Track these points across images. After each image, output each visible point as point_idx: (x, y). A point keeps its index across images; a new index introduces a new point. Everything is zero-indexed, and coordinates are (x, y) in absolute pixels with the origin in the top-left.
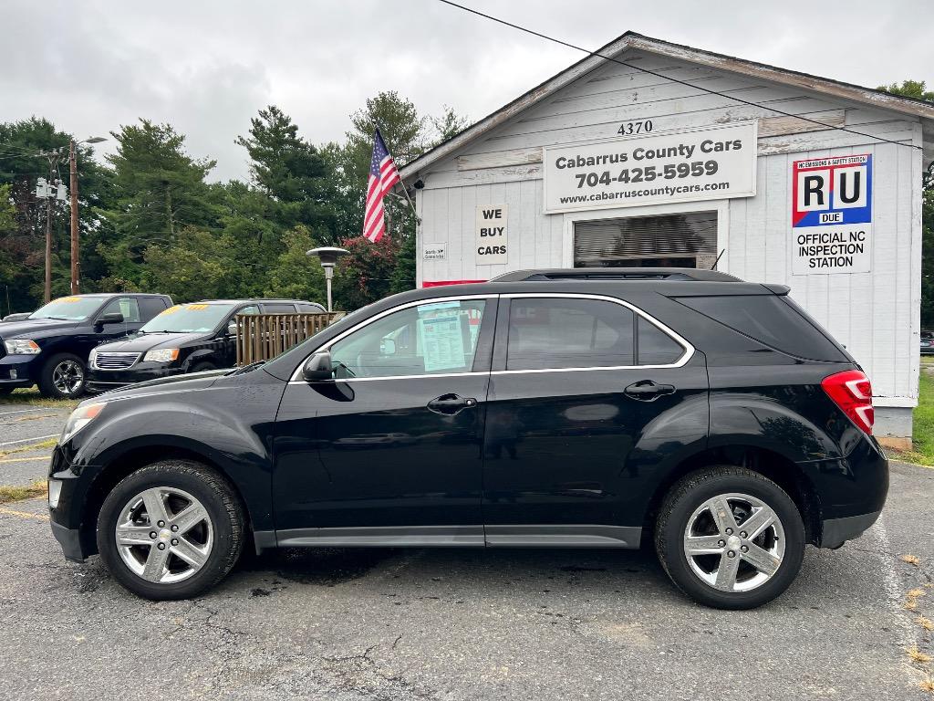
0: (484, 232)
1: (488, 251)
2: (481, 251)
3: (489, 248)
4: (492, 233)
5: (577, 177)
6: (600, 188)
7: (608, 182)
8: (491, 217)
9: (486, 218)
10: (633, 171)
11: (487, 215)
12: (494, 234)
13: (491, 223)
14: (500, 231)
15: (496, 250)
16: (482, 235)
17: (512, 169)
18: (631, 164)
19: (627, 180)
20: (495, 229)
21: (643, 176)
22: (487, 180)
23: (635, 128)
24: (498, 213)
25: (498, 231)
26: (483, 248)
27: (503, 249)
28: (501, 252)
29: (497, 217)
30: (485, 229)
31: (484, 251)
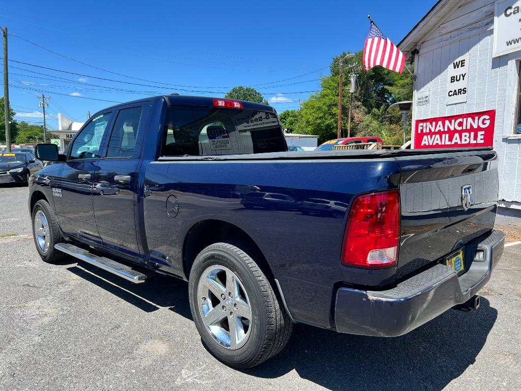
0: (453, 79)
1: (455, 93)
3: (455, 91)
4: (458, 79)
8: (458, 67)
9: (455, 68)
11: (456, 66)
13: (459, 71)
14: (463, 77)
15: (460, 91)
16: (452, 82)
17: (474, 26)
20: (460, 75)
22: (456, 39)
25: (461, 77)
26: (451, 91)
27: (464, 91)
28: (463, 93)
29: (462, 66)
30: (454, 77)
31: (452, 93)
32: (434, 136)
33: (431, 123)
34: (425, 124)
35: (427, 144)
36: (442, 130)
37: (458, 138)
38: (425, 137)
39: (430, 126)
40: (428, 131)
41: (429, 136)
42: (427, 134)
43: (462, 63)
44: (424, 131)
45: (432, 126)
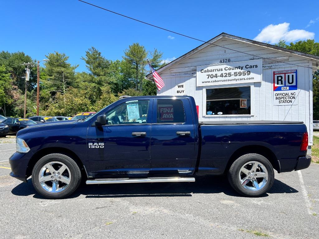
0: (178, 92)
5: (207, 75)
6: (214, 79)
7: (217, 77)
8: (180, 87)
10: (225, 74)
13: (180, 89)
17: (187, 73)
18: (224, 72)
19: (222, 76)
21: (228, 75)
22: (179, 76)
23: (225, 61)
25: (182, 92)
29: (182, 87)
32: (169, 114)
34: (164, 109)
35: (166, 118)
39: (167, 110)
40: (166, 112)
41: (167, 114)
42: (165, 113)
43: (182, 86)
44: (164, 112)
45: (168, 110)
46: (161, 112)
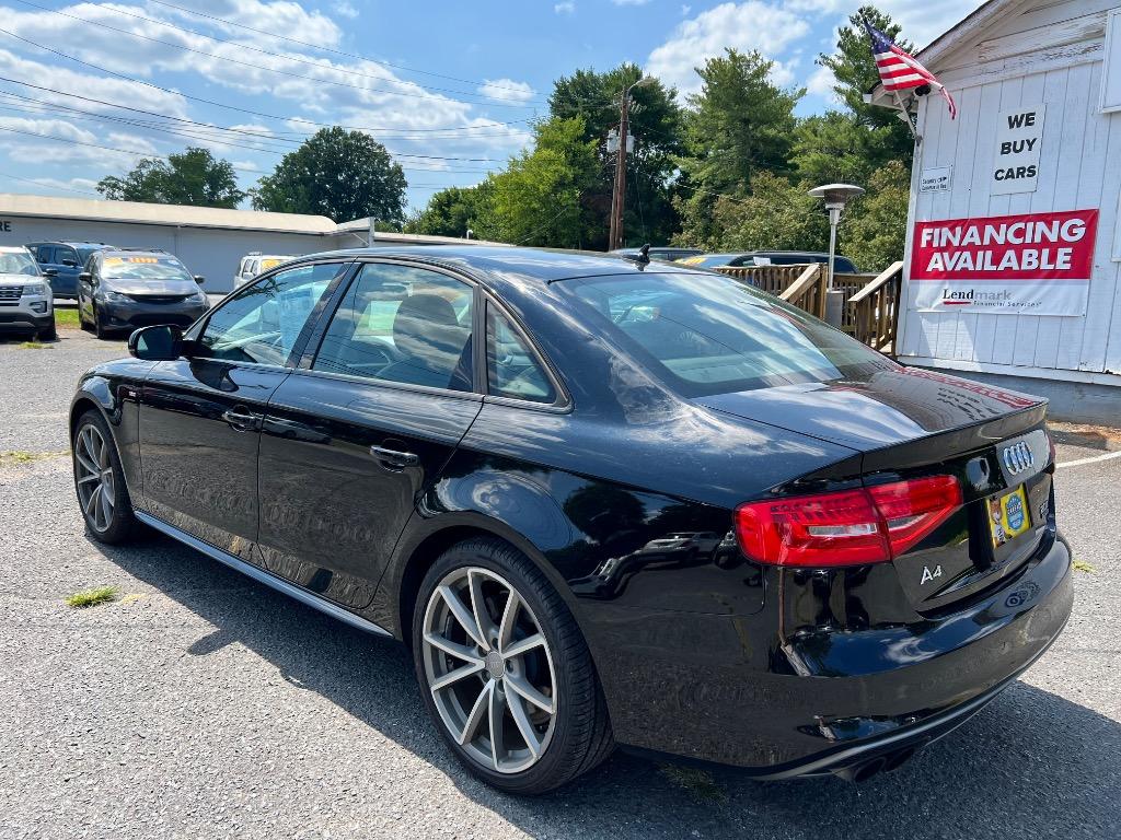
0: (1007, 148)
1: (1010, 174)
2: (999, 175)
3: (1011, 170)
4: (1018, 148)
8: (1019, 125)
9: (1011, 126)
11: (1014, 122)
12: (1021, 150)
13: (1021, 134)
14: (1030, 145)
15: (1021, 172)
16: (1003, 153)
17: (1057, 50)
20: (1023, 142)
22: (1018, 71)
24: (1029, 119)
25: (1026, 145)
26: (1002, 171)
27: (1032, 171)
28: (1028, 176)
29: (1028, 124)
30: (1009, 144)
31: (1004, 175)
32: (957, 254)
33: (952, 229)
34: (937, 231)
35: (942, 269)
36: (978, 243)
37: (1014, 258)
38: (937, 256)
39: (950, 235)
40: (943, 244)
41: (946, 255)
42: (941, 250)
43: (1028, 119)
44: (935, 244)
45: (954, 235)
46: (924, 245)
